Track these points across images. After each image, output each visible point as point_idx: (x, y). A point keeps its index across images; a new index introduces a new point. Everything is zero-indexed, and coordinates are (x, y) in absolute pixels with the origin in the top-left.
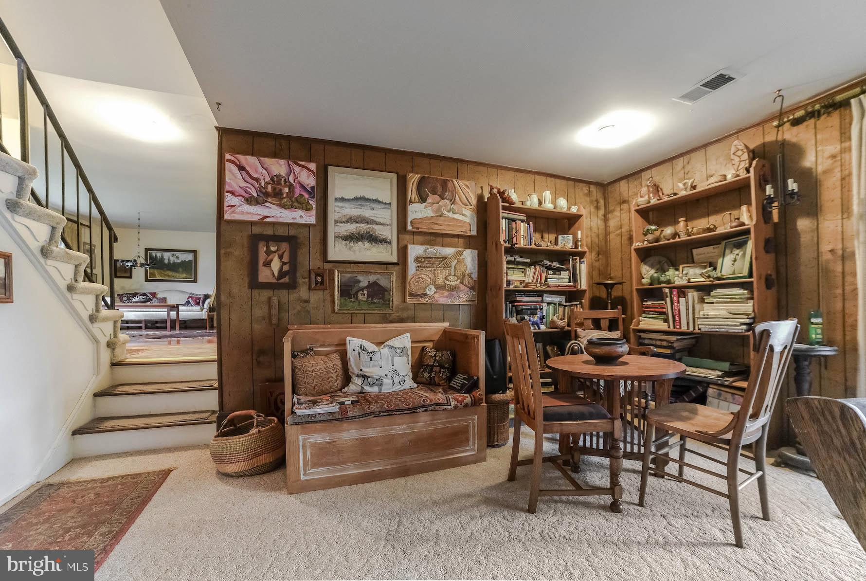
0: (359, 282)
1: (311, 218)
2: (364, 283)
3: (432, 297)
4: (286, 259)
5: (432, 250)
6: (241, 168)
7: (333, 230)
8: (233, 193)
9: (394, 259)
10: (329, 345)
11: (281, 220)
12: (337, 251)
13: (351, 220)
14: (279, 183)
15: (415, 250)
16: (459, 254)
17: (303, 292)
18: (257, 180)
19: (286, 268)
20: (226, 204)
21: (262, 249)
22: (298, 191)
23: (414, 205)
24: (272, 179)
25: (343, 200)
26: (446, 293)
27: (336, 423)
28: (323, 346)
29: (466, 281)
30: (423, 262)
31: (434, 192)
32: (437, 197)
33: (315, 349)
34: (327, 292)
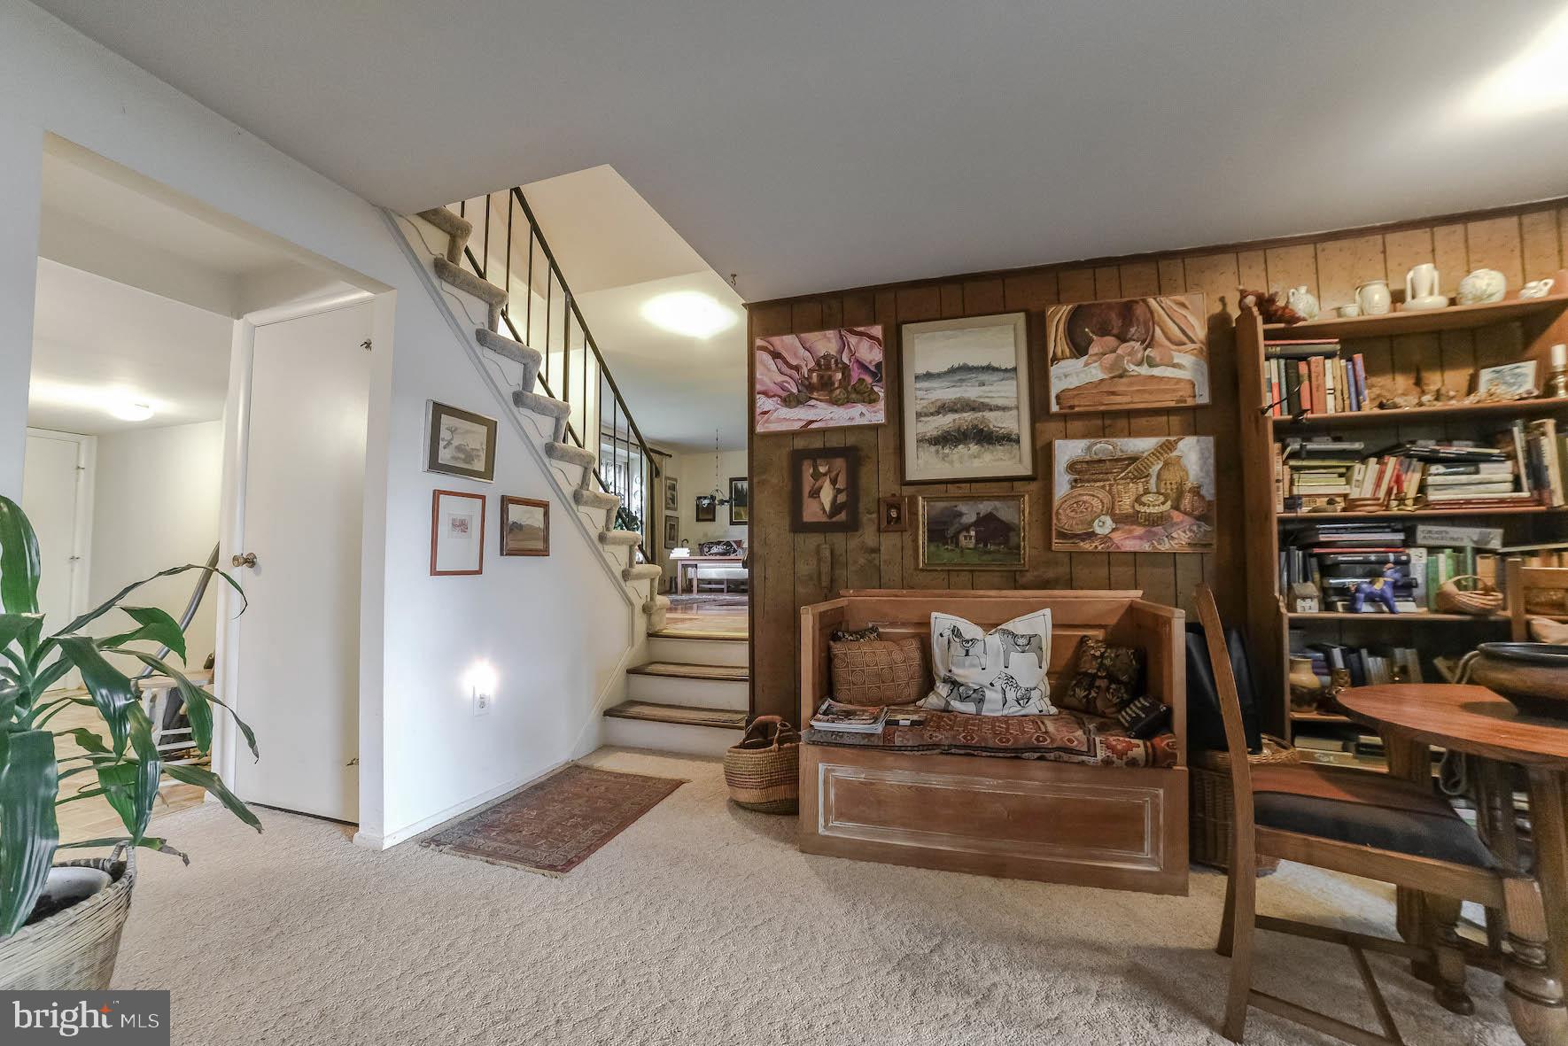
0: (960, 515)
1: (875, 414)
2: (970, 518)
3: (1106, 539)
4: (841, 484)
5: (1103, 447)
6: (776, 355)
7: (913, 429)
8: (765, 393)
9: (1025, 469)
10: (904, 625)
11: (832, 424)
12: (923, 464)
13: (944, 408)
14: (828, 367)
15: (1068, 450)
16: (1169, 447)
17: (868, 535)
18: (797, 368)
19: (842, 498)
20: (758, 411)
21: (808, 470)
22: (856, 374)
23: (1063, 363)
24: (818, 363)
25: (929, 376)
26: (1139, 531)
27: (875, 753)
28: (893, 624)
29: (1186, 502)
30: (1082, 471)
31: (1103, 331)
32: (1110, 341)
33: (881, 630)
34: (907, 536)
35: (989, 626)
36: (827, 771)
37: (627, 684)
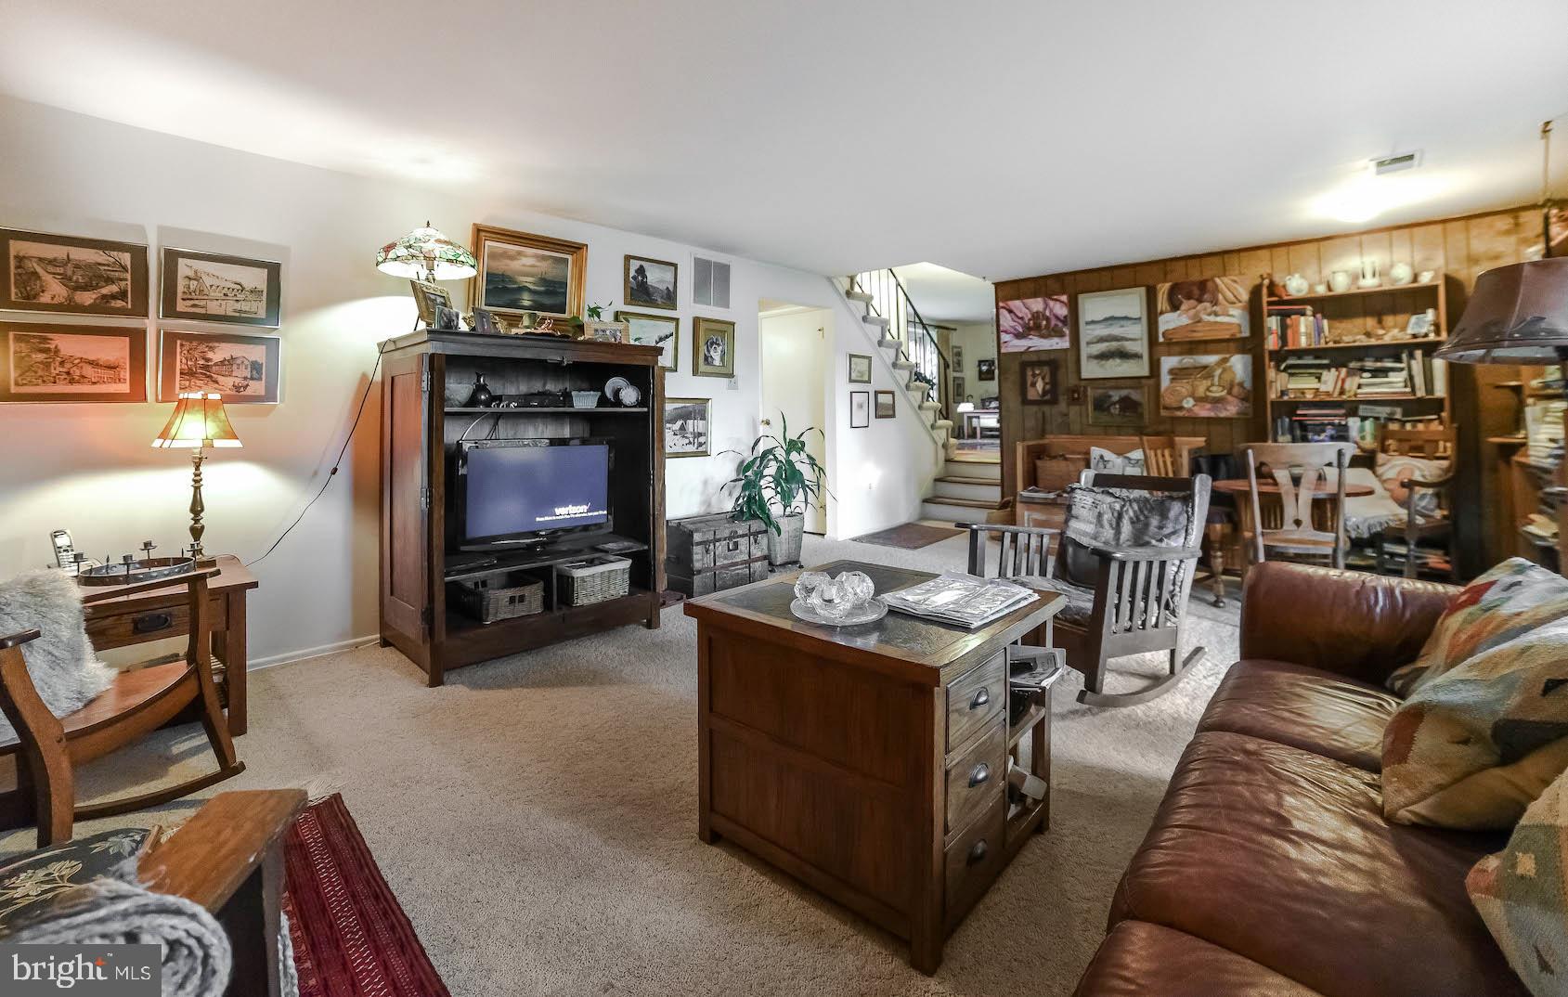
0: (1110, 397)
1: (1064, 343)
2: (1116, 398)
3: (1189, 410)
4: (1047, 380)
5: (1188, 361)
6: (1010, 311)
7: (1085, 351)
8: (1006, 332)
9: (1145, 371)
10: (1079, 454)
11: (1041, 349)
12: (1090, 370)
13: (1102, 340)
14: (1038, 317)
15: (1168, 363)
16: (1225, 360)
17: (1063, 406)
18: (1022, 318)
19: (1048, 387)
20: (1002, 341)
21: (1029, 373)
22: (1053, 322)
23: (1166, 315)
24: (1033, 316)
25: (1093, 322)
26: (1208, 406)
27: (1048, 507)
28: (1073, 453)
29: (1236, 390)
30: (1177, 374)
31: (1189, 297)
32: (1192, 302)
33: (1067, 456)
34: (1084, 407)
35: (1119, 454)
36: (1029, 516)
37: (935, 486)
